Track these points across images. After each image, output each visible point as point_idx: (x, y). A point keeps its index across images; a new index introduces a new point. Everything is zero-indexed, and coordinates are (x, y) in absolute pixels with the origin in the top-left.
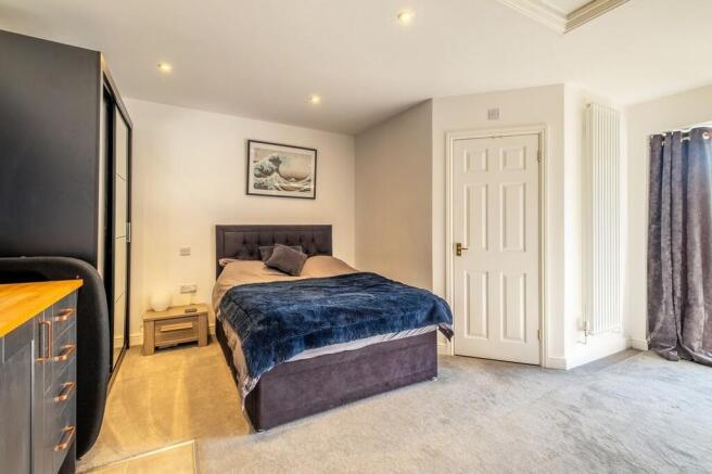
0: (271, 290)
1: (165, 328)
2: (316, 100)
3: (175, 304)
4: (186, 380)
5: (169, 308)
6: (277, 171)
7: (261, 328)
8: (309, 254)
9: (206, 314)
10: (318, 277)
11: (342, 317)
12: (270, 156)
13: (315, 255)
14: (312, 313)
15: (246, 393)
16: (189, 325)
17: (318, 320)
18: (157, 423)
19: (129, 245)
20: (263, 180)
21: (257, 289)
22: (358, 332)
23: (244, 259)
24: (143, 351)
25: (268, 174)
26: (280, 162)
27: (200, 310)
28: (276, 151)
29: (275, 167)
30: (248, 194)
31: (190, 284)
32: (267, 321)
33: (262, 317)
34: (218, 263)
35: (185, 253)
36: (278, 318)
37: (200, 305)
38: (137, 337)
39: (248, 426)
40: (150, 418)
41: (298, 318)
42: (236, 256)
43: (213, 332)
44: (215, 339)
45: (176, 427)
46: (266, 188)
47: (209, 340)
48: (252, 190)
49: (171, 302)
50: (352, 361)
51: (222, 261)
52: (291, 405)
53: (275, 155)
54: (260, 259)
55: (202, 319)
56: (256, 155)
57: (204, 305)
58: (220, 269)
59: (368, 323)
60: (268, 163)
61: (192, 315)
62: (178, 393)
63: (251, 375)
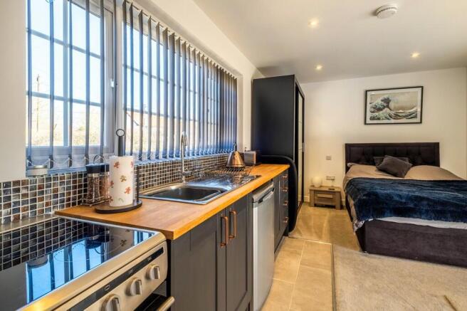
0: (377, 182)
1: (319, 195)
2: (415, 55)
3: (323, 185)
4: (329, 221)
5: (321, 186)
6: (388, 107)
7: (365, 198)
8: (415, 164)
9: (340, 192)
10: (418, 179)
11: (425, 202)
12: (382, 98)
13: (421, 164)
14: (400, 196)
15: (356, 228)
16: (331, 196)
17: (404, 201)
18: (316, 232)
19: (303, 153)
20: (377, 114)
21: (367, 181)
22: (440, 215)
23: (363, 164)
24: (309, 204)
25: (379, 109)
26: (390, 101)
27: (336, 190)
28: (386, 94)
29: (385, 105)
30: (365, 124)
31: (331, 175)
32: (369, 195)
33: (366, 193)
34: (346, 165)
35: (329, 158)
36: (376, 195)
37: (337, 188)
38: (307, 198)
39: (359, 248)
40: (313, 230)
41: (389, 197)
42: (358, 162)
43: (344, 204)
44: (345, 208)
45: (323, 236)
46: (379, 119)
47: (342, 207)
48: (368, 121)
49: (322, 183)
50: (435, 235)
51: (349, 164)
52: (385, 246)
53: (386, 97)
54: (374, 164)
55: (338, 194)
56: (371, 99)
57: (338, 188)
58: (347, 169)
59: (450, 212)
60: (380, 102)
61: (332, 191)
62: (325, 225)
63: (359, 220)
